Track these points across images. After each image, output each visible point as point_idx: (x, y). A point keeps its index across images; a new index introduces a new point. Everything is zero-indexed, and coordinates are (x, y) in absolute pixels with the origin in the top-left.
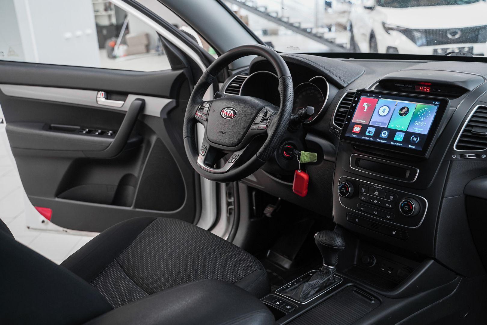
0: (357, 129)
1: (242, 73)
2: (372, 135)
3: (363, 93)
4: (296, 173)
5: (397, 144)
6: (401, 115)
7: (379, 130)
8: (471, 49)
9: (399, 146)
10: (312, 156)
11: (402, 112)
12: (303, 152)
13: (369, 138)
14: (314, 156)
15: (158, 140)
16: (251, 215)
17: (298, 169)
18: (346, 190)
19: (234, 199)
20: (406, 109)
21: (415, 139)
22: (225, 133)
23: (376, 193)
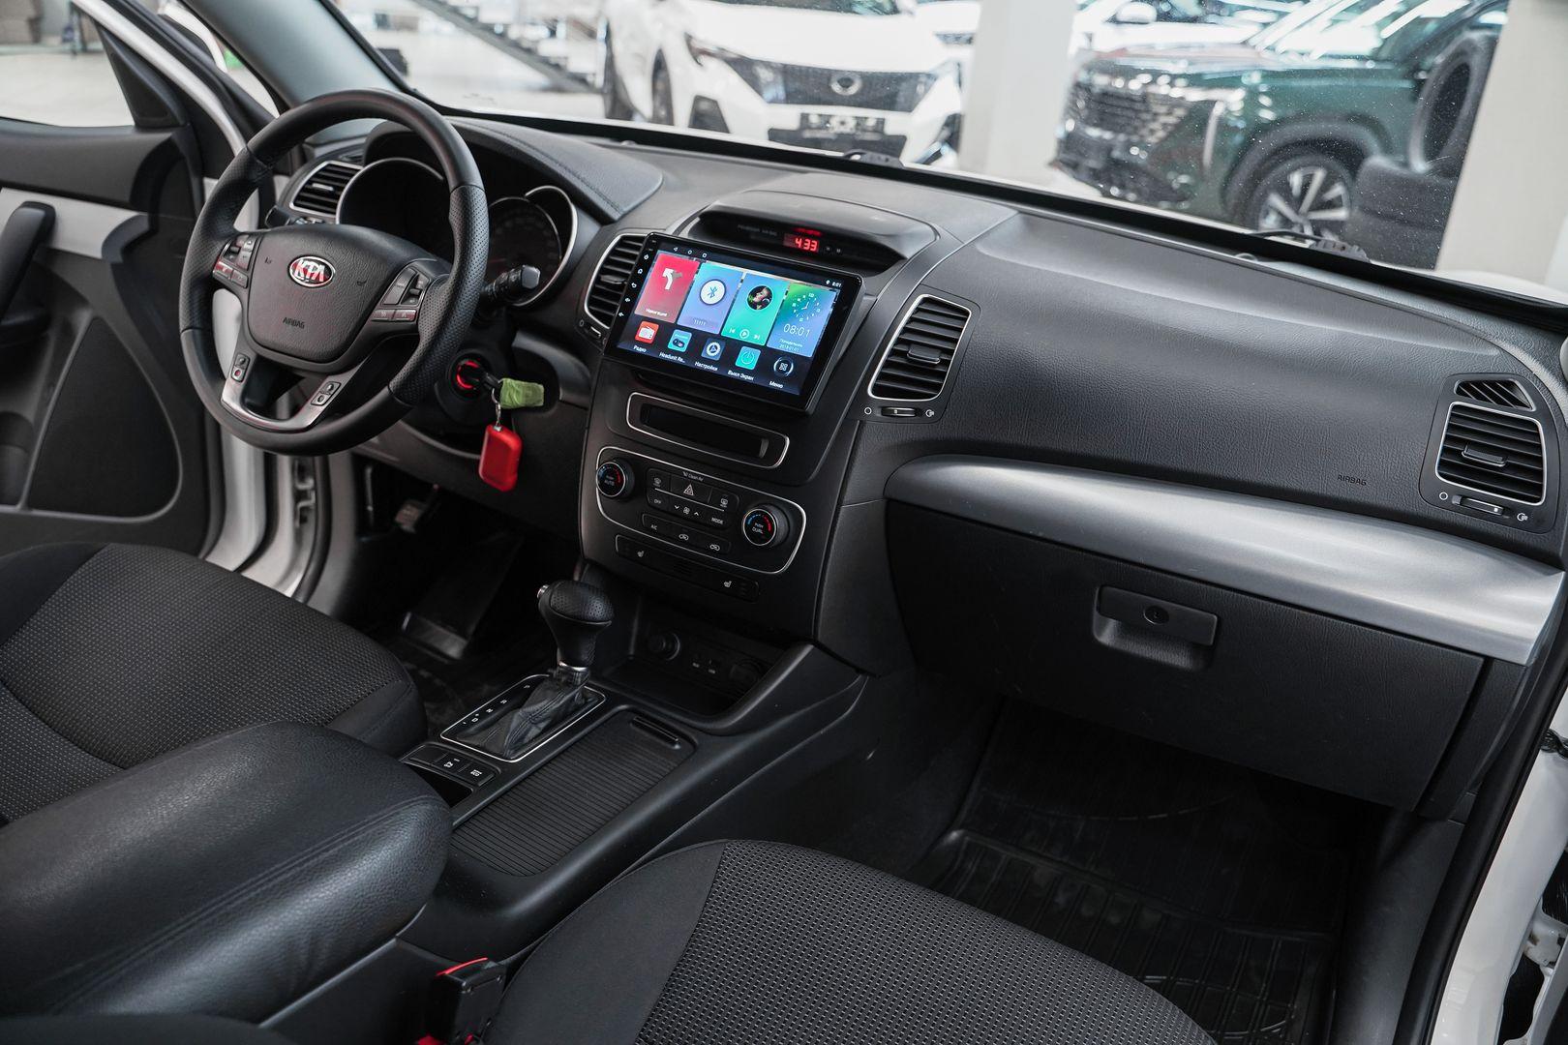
0: (647, 333)
1: (340, 157)
2: (683, 350)
3: (663, 244)
4: (490, 432)
5: (743, 376)
6: (753, 305)
7: (700, 339)
8: (881, 122)
9: (746, 383)
10: (531, 392)
11: (756, 299)
12: (509, 380)
13: (675, 358)
14: (535, 391)
15: (96, 322)
16: (362, 525)
17: (494, 424)
18: (615, 481)
19: (315, 483)
20: (765, 292)
21: (783, 367)
22: (301, 325)
23: (689, 490)
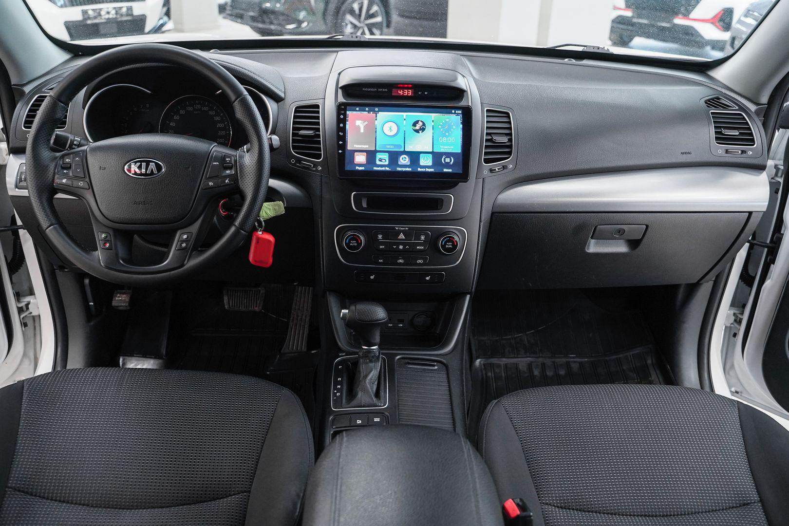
0: (360, 158)
2: (387, 163)
3: (348, 107)
4: (256, 236)
5: (427, 170)
6: (417, 131)
7: (394, 156)
8: (130, 9)
9: (431, 173)
10: (277, 207)
11: (417, 127)
13: (383, 169)
14: (279, 206)
17: (257, 231)
18: (357, 242)
20: (420, 123)
21: (448, 160)
22: (149, 203)
23: (402, 236)
